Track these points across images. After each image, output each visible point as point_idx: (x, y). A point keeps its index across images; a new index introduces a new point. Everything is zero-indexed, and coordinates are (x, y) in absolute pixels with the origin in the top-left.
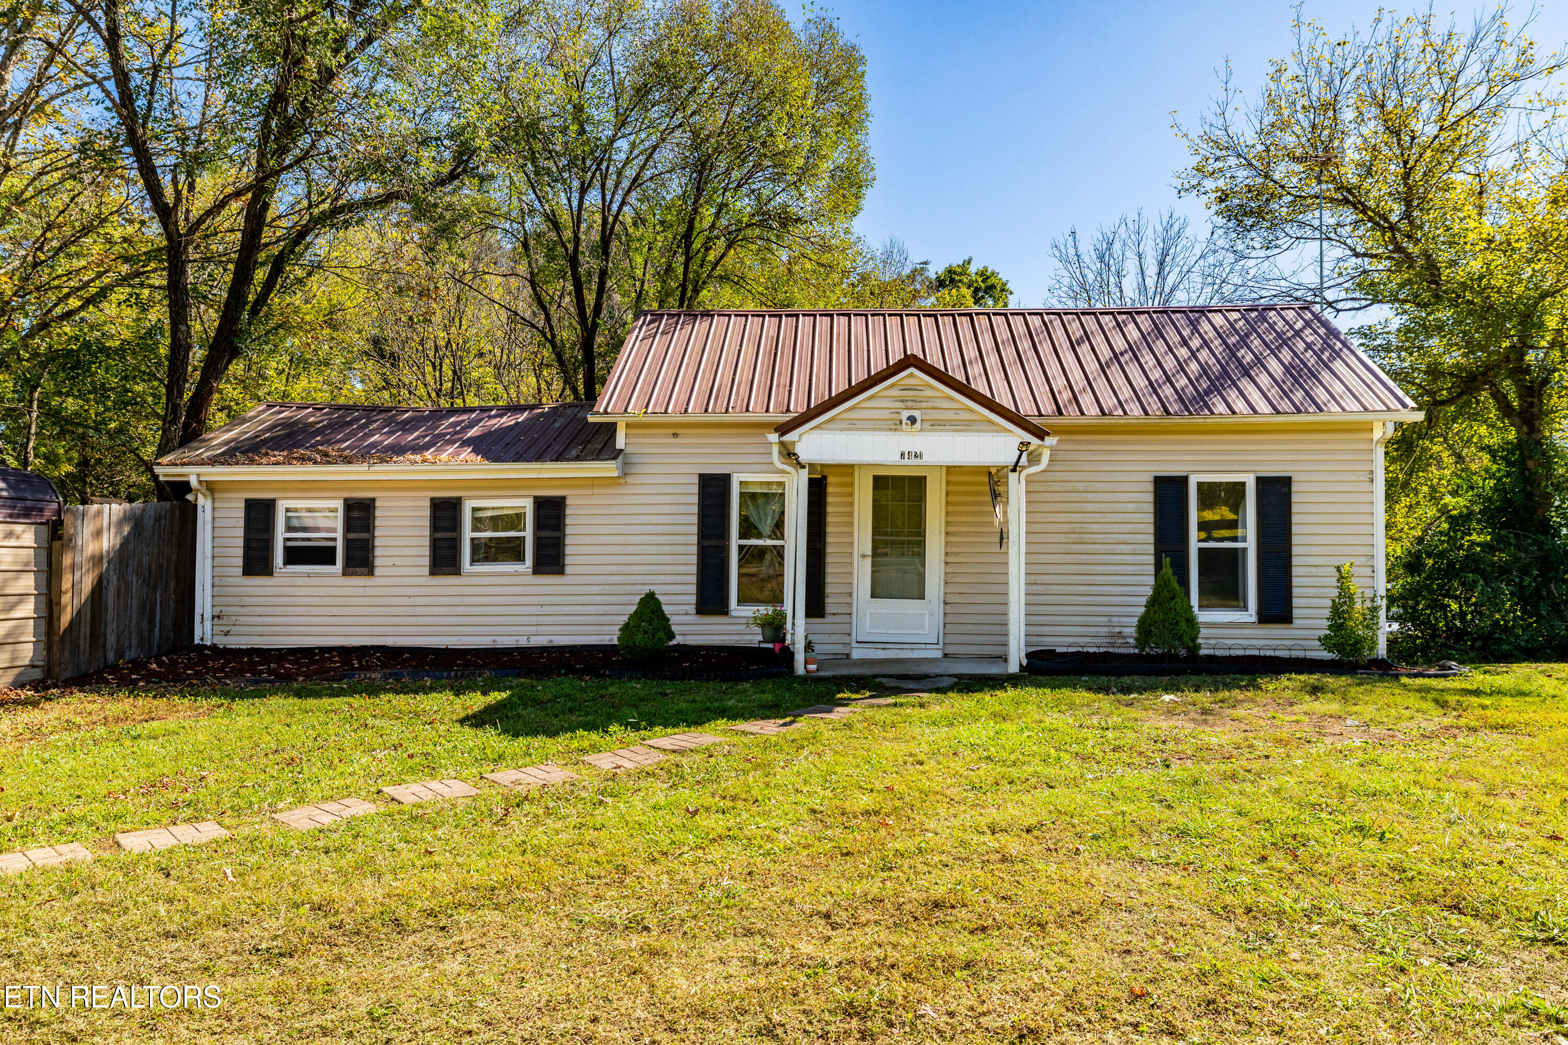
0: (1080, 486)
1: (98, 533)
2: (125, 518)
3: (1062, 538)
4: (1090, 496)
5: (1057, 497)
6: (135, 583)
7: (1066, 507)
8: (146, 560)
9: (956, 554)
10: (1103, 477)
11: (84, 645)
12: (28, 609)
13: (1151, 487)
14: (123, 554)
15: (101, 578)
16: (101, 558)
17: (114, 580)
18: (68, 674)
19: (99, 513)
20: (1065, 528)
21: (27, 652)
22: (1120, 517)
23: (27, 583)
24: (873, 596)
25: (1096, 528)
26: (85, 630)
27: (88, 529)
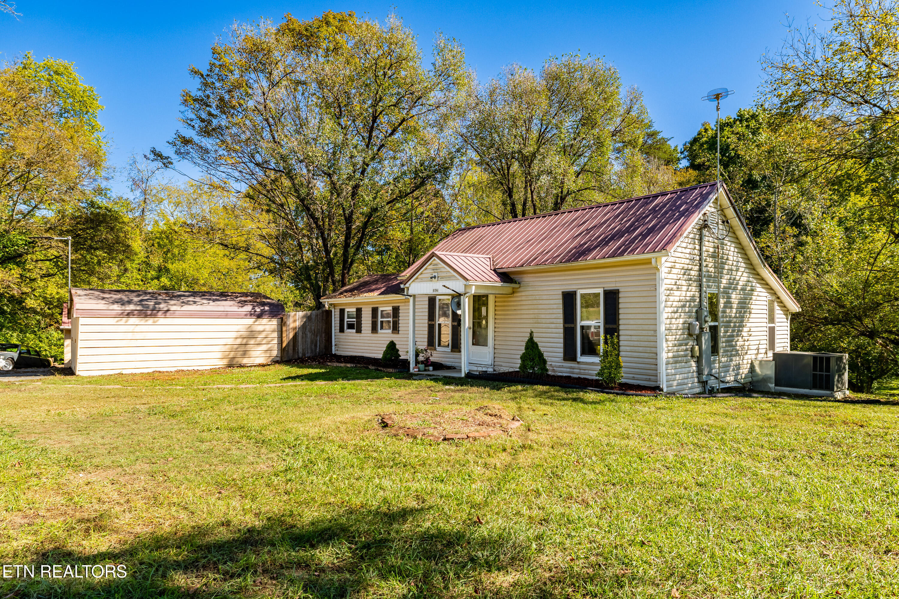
0: (537, 297)
1: (295, 321)
2: (303, 317)
3: (531, 321)
4: (541, 302)
5: (530, 302)
6: (309, 335)
7: (532, 307)
8: (313, 328)
9: (498, 328)
10: (546, 293)
11: (291, 352)
12: (276, 341)
13: (561, 297)
14: (304, 327)
15: (296, 333)
16: (296, 328)
17: (301, 334)
18: (286, 359)
19: (295, 315)
20: (532, 316)
21: (275, 353)
22: (551, 311)
23: (275, 335)
24: (473, 344)
25: (543, 316)
26: (291, 347)
27: (291, 320)
